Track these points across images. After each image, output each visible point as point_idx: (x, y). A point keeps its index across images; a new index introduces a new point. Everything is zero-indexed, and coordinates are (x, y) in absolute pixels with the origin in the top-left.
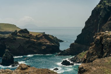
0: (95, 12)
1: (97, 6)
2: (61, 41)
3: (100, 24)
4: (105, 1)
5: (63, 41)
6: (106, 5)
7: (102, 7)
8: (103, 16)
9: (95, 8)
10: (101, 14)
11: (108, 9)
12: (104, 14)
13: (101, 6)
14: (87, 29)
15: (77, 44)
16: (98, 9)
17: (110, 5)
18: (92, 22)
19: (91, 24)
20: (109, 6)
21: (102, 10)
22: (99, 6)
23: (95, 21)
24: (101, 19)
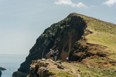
0: (40, 41)
1: (42, 34)
2: (4, 69)
3: (44, 53)
4: (50, 31)
5: (5, 69)
6: (50, 34)
7: (47, 36)
8: (47, 45)
9: (39, 37)
10: (45, 43)
11: (52, 38)
12: (48, 43)
13: (45, 35)
14: (31, 57)
15: (20, 72)
16: (43, 38)
17: (54, 35)
18: (37, 50)
19: (35, 52)
20: (52, 36)
21: (47, 39)
22: (43, 35)
23: (40, 49)
24: (45, 47)
